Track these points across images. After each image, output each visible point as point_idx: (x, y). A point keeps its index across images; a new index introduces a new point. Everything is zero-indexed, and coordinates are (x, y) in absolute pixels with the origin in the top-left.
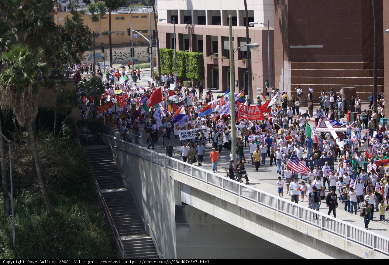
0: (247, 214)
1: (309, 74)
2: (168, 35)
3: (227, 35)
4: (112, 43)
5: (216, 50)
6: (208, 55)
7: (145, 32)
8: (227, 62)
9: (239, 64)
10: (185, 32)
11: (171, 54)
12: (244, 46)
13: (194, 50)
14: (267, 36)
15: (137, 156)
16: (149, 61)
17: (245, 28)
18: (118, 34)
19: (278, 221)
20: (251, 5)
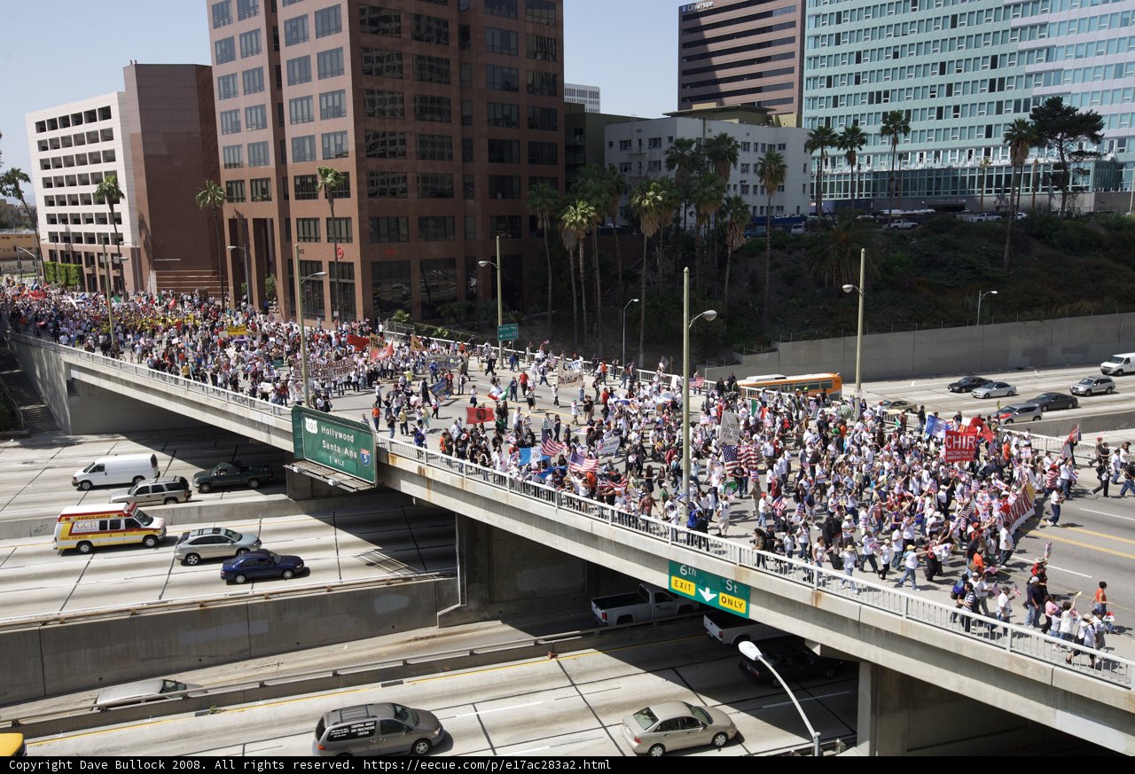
0: (128, 383)
1: (170, 280)
2: (51, 252)
3: (102, 251)
5: (93, 262)
6: (87, 266)
7: (30, 249)
8: (104, 272)
9: (113, 273)
10: (64, 249)
11: (54, 266)
12: (116, 260)
13: (74, 263)
14: (135, 252)
16: (35, 271)
17: (116, 246)
18: (4, 250)
19: (152, 386)
20: (120, 229)
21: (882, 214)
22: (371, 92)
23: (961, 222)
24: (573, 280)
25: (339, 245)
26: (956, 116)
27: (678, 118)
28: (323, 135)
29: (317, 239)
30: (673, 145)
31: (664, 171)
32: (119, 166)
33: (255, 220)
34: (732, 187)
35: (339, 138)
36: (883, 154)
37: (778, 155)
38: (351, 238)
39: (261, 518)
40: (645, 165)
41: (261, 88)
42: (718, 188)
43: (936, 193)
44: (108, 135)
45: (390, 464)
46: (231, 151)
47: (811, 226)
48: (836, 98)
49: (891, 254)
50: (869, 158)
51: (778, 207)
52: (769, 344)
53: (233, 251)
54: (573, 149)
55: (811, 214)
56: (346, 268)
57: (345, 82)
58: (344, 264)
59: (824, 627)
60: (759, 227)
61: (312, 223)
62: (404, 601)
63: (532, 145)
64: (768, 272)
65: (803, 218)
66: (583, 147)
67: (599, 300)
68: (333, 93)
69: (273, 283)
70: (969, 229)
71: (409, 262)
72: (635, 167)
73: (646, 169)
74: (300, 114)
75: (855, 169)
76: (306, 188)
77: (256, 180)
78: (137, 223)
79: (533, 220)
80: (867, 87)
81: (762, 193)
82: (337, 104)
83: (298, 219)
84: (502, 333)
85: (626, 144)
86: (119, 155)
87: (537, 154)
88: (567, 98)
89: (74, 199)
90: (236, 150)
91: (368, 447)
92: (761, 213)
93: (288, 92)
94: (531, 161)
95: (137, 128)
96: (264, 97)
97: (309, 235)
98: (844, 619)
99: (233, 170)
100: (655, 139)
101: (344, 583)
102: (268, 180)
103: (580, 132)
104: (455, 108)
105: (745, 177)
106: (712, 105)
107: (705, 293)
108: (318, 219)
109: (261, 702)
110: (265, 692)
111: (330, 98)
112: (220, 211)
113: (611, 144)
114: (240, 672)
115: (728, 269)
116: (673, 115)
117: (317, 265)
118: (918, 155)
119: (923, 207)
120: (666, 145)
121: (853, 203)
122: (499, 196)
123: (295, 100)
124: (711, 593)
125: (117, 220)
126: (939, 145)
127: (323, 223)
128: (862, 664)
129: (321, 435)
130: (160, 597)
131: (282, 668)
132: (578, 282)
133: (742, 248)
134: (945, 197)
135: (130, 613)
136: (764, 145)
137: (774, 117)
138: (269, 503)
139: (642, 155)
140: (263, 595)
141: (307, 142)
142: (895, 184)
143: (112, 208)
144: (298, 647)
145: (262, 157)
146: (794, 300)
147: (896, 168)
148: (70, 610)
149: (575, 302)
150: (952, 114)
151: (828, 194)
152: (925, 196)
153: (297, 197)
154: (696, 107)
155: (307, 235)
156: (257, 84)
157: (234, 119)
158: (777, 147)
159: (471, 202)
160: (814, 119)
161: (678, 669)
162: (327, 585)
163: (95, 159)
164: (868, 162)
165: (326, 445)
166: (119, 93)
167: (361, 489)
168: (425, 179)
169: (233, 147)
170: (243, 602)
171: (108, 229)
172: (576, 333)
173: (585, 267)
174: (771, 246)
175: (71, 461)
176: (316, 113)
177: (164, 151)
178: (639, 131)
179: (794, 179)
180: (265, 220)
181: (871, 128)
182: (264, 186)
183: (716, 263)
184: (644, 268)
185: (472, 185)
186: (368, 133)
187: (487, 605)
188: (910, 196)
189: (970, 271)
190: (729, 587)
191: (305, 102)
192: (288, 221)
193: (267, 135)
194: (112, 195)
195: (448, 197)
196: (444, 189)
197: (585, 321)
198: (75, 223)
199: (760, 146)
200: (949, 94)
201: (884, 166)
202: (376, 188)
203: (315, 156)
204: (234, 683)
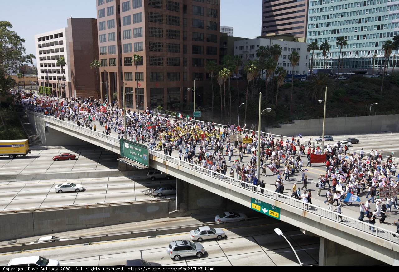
0: (65, 129)
1: (81, 93)
2: (42, 83)
3: (58, 83)
4: (25, 84)
5: (55, 87)
6: (53, 88)
7: (35, 82)
8: (59, 90)
9: (62, 90)
10: (46, 82)
11: (43, 87)
12: (63, 86)
13: (49, 87)
14: (70, 83)
15: (33, 114)
16: (36, 89)
17: (63, 81)
18: (27, 82)
19: (73, 130)
20: (65, 75)
21: (335, 74)
22: (152, 28)
23: (365, 77)
24: (221, 96)
25: (139, 82)
26: (364, 39)
27: (261, 39)
28: (134, 43)
29: (131, 80)
30: (259, 48)
31: (255, 58)
32: (65, 53)
33: (110, 73)
34: (280, 64)
35: (140, 44)
36: (336, 52)
37: (297, 52)
38: (143, 80)
39: (109, 177)
40: (248, 55)
41: (113, 27)
42: (274, 64)
43: (356, 67)
44: (61, 43)
45: (154, 159)
46: (103, 48)
47: (308, 78)
48: (319, 32)
49: (338, 89)
50: (331, 54)
51: (296, 71)
52: (291, 121)
53: (102, 83)
54: (223, 49)
55: (309, 74)
56: (141, 90)
57: (142, 24)
58: (141, 89)
59: (307, 224)
60: (289, 78)
61: (130, 74)
62: (157, 208)
63: (208, 48)
64: (292, 95)
65: (306, 75)
66: (226, 48)
67: (230, 103)
68: (138, 28)
69: (116, 95)
70: (367, 80)
71: (163, 88)
72: (245, 56)
73: (248, 57)
74: (126, 36)
75: (326, 58)
76: (128, 62)
77: (111, 59)
78: (71, 73)
79: (208, 74)
80: (331, 28)
81: (291, 66)
82: (139, 32)
83: (125, 73)
84: (196, 114)
85: (242, 48)
86: (65, 50)
87: (210, 51)
88: (221, 31)
89: (50, 64)
90: (104, 48)
91: (146, 153)
92: (290, 73)
93: (123, 28)
94: (208, 54)
95: (71, 40)
96: (115, 30)
97: (129, 78)
98: (315, 222)
99: (103, 55)
100: (252, 46)
101: (136, 201)
102: (115, 59)
103: (225, 43)
104: (181, 34)
105: (285, 60)
106: (274, 34)
107: (269, 102)
108: (132, 73)
109: (106, 242)
110: (108, 238)
111: (137, 30)
112: (98, 69)
113: (236, 48)
114: (100, 230)
115: (277, 93)
116: (259, 37)
117: (131, 89)
118: (349, 53)
119: (351, 72)
120: (256, 48)
121: (324, 70)
122: (196, 65)
123: (125, 31)
124: (266, 210)
125: (64, 72)
126: (357, 49)
127: (133, 74)
128: (321, 238)
129: (130, 149)
130: (73, 203)
131: (114, 230)
132: (223, 96)
133: (282, 86)
134: (359, 68)
135: (63, 208)
136: (292, 49)
137: (296, 39)
138: (112, 172)
139: (247, 51)
140: (108, 204)
141: (129, 45)
142: (340, 63)
143: (62, 68)
144: (119, 222)
145: (113, 51)
146: (301, 105)
147: (341, 58)
148: (43, 206)
149: (222, 104)
150: (363, 38)
151: (315, 67)
152: (352, 68)
153: (125, 65)
154: (268, 35)
155: (128, 78)
156: (112, 25)
157: (104, 38)
158: (297, 50)
159: (186, 68)
160: (311, 39)
161: (254, 237)
162: (130, 201)
163: (57, 51)
164: (331, 55)
165: (131, 152)
166: (65, 28)
167: (143, 168)
168: (170, 59)
169: (103, 47)
170: (101, 206)
171: (61, 75)
172: (222, 115)
173: (226, 91)
174: (293, 85)
175: (46, 155)
176: (132, 35)
177: (80, 48)
178: (247, 43)
179: (302, 61)
180: (114, 73)
181: (332, 43)
182: (114, 61)
183: (273, 91)
184: (247, 92)
185: (186, 61)
186: (151, 43)
187: (186, 211)
188: (346, 68)
189: (367, 95)
190: (273, 208)
191: (128, 32)
192: (121, 73)
193: (115, 43)
194: (62, 63)
195: (177, 66)
196: (176, 63)
197: (225, 111)
198: (50, 73)
199: (290, 49)
200: (362, 30)
201: (336, 57)
202: (153, 62)
203: (131, 51)
204: (98, 234)
